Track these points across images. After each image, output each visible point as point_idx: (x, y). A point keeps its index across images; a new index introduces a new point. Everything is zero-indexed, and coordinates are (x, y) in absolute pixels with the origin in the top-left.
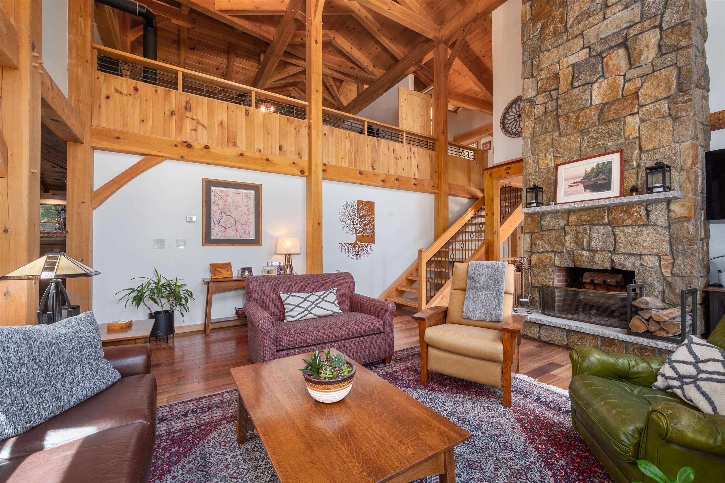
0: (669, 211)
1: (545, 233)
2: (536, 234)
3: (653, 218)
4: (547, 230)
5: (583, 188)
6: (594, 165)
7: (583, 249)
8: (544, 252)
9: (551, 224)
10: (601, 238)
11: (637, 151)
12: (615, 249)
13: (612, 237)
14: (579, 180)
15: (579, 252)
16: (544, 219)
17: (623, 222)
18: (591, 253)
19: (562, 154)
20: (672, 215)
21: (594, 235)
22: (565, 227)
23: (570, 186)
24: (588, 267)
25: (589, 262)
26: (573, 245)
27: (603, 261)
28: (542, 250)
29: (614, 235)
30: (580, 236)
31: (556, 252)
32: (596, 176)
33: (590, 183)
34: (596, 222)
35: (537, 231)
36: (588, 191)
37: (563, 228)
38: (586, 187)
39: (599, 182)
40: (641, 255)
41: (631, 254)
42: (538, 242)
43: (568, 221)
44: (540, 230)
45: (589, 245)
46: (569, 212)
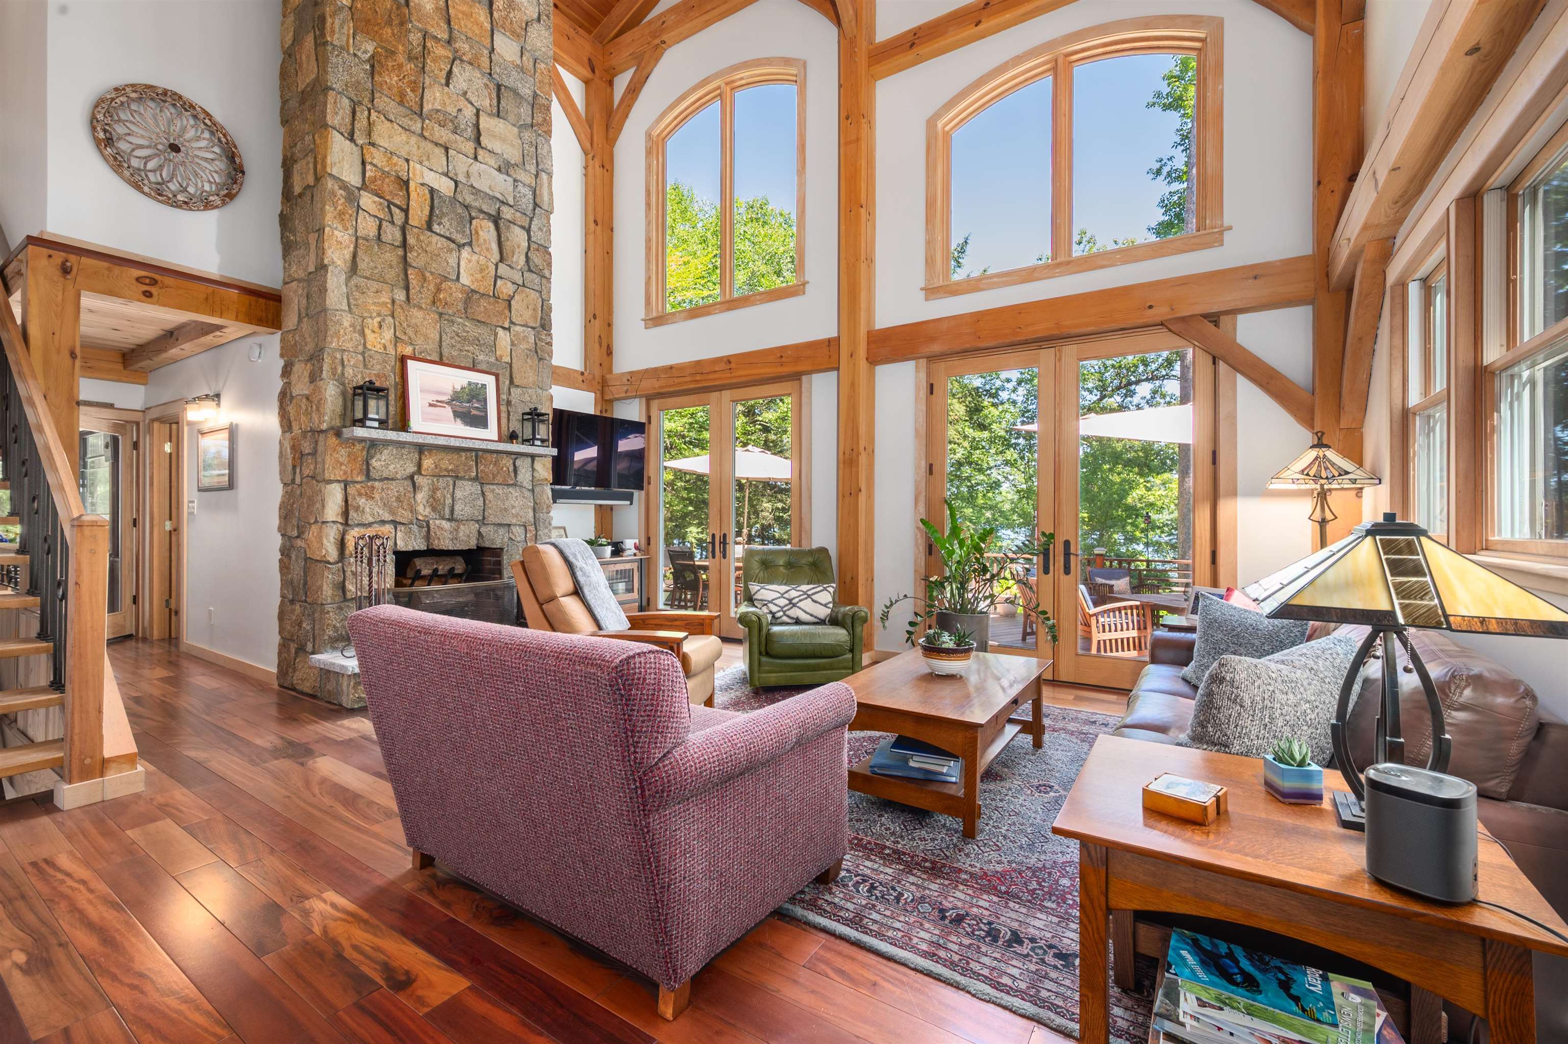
0: (533, 469)
1: (377, 484)
2: (358, 486)
3: (520, 477)
4: (381, 480)
5: (451, 414)
6: (465, 383)
7: (443, 518)
8: (375, 522)
9: (391, 467)
10: (467, 501)
11: (507, 382)
12: (484, 518)
13: (481, 499)
14: (445, 398)
15: (437, 522)
16: (378, 456)
17: (494, 478)
18: (454, 524)
19: (410, 338)
20: (536, 474)
21: (459, 494)
22: (416, 477)
23: (431, 405)
24: (451, 548)
25: (452, 540)
26: (428, 510)
27: (469, 536)
28: (371, 520)
29: (483, 494)
30: (439, 494)
31: (400, 523)
32: (469, 402)
33: (461, 410)
34: (461, 474)
35: (359, 479)
36: (458, 420)
37: (411, 477)
38: (457, 414)
39: (474, 412)
40: (509, 525)
41: (500, 525)
42: (362, 501)
43: (419, 466)
44: (364, 478)
45: (452, 511)
46: (421, 449)
